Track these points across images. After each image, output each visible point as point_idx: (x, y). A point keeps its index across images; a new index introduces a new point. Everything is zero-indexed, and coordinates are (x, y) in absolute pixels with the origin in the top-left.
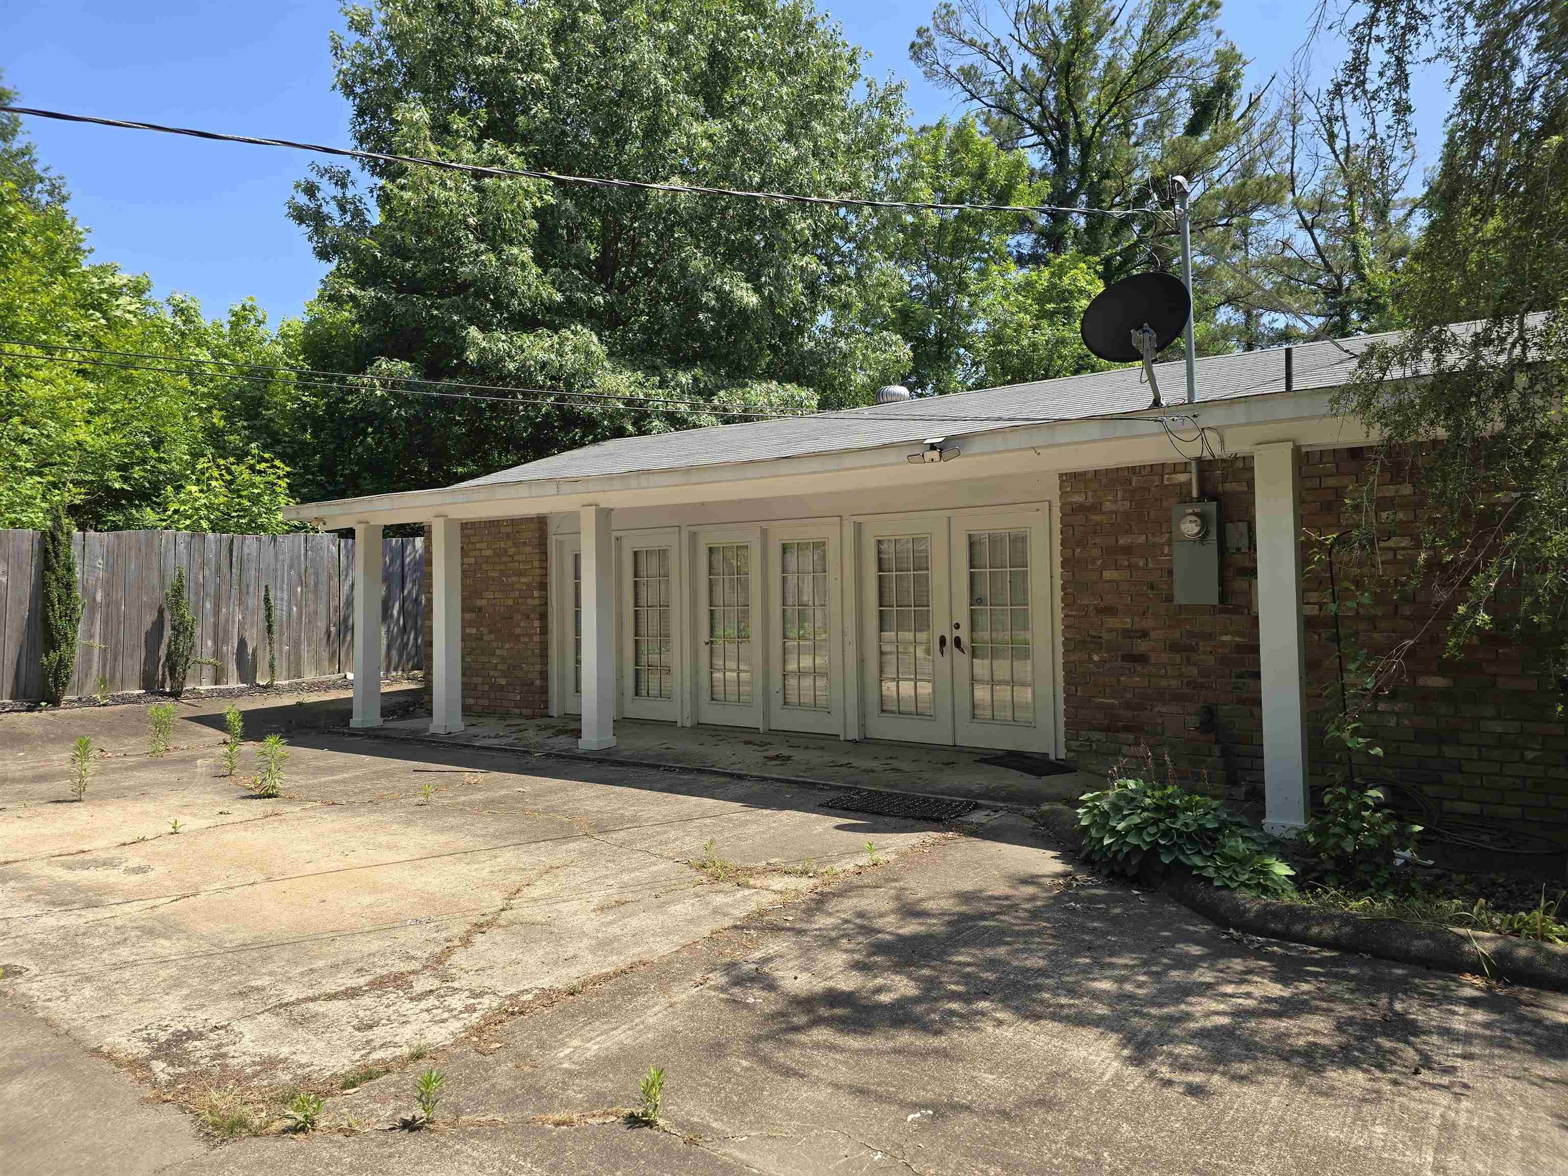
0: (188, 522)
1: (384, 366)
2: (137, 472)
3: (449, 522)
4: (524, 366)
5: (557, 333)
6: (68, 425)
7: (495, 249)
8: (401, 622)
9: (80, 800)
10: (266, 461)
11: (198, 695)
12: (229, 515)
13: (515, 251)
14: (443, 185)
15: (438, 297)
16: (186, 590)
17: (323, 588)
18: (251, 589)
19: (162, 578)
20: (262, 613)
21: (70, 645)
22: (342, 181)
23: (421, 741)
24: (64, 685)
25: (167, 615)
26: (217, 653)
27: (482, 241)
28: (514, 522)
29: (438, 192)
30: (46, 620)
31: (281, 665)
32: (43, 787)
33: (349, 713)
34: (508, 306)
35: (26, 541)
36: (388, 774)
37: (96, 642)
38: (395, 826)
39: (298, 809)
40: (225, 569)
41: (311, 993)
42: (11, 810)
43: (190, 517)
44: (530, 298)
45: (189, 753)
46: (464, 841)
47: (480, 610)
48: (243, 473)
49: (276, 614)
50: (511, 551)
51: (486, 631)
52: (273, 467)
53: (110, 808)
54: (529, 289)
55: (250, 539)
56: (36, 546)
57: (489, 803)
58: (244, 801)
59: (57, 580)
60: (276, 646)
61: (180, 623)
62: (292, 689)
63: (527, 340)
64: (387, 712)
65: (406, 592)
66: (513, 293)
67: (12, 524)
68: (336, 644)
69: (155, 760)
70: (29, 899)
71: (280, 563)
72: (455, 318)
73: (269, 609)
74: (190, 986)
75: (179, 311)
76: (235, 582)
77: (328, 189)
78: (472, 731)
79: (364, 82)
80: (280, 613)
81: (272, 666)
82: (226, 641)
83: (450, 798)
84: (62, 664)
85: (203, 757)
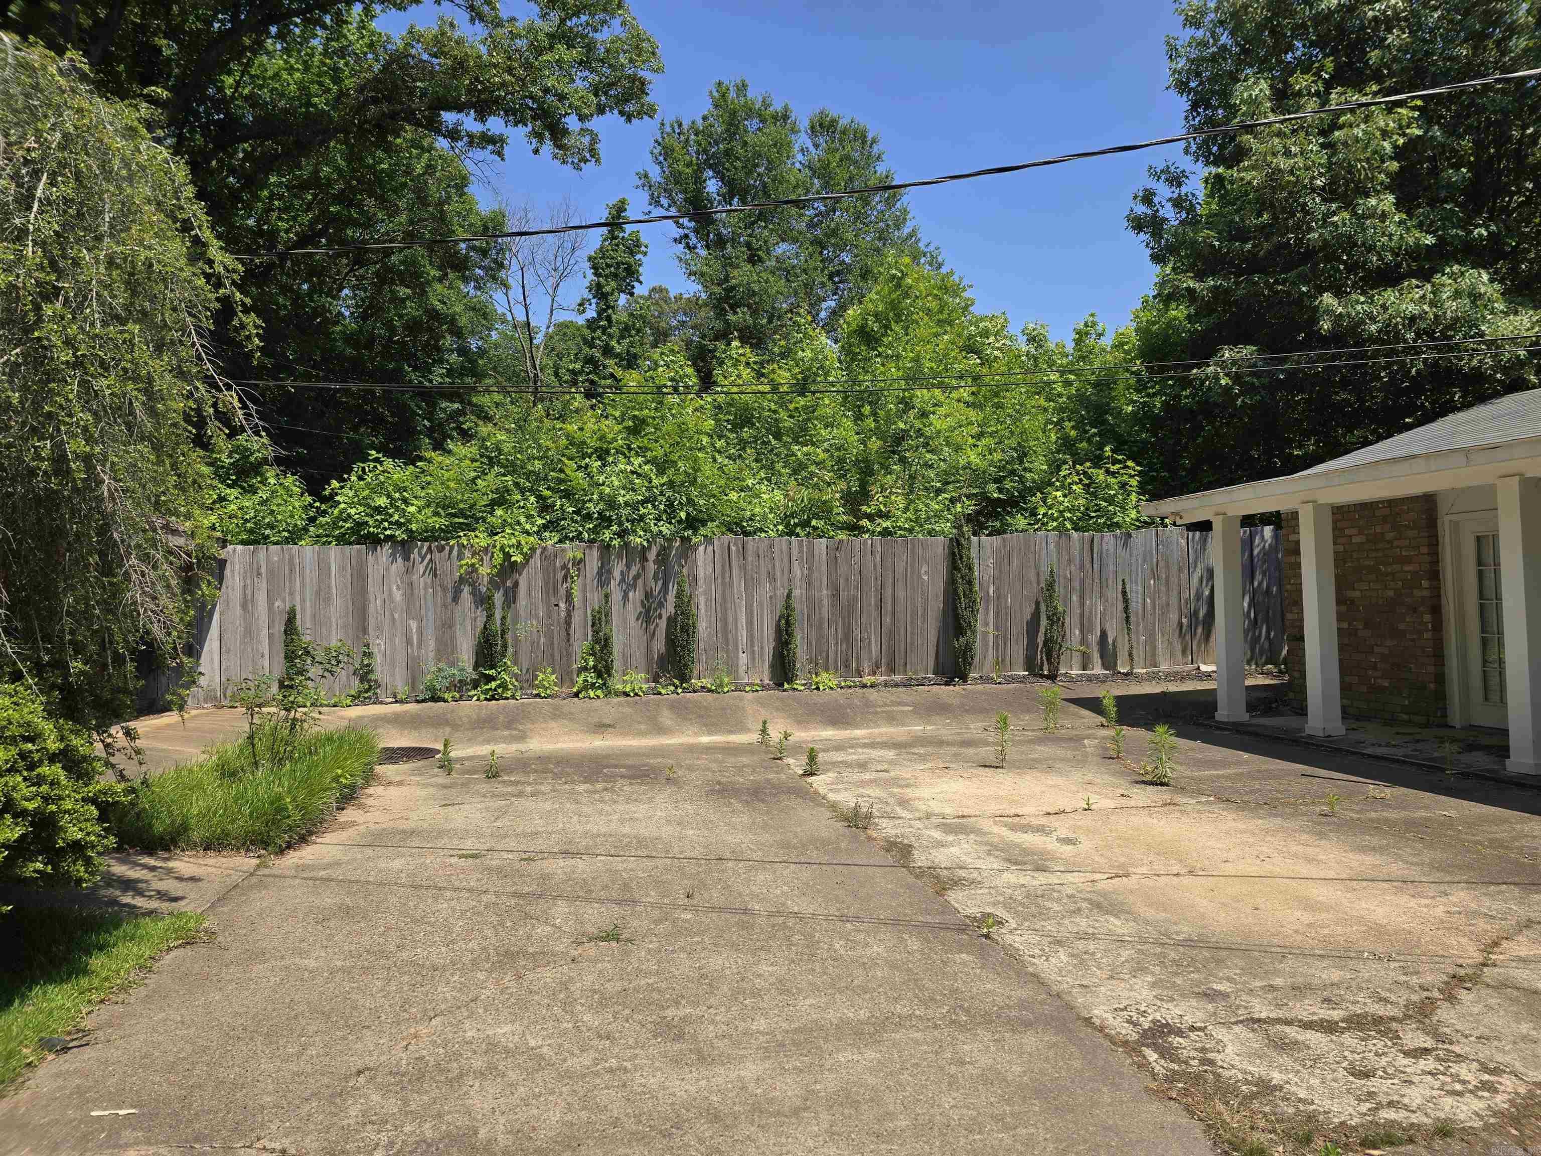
0: (1055, 524)
1: (1227, 355)
2: (1008, 484)
3: (1318, 508)
4: (1388, 325)
5: (1429, 282)
6: (958, 449)
7: (1349, 205)
8: (1252, 615)
9: (1002, 767)
10: (1120, 462)
11: (1071, 679)
12: (1088, 515)
13: (1373, 202)
14: (1287, 153)
15: (1281, 273)
16: (1057, 584)
17: (1174, 580)
18: (1110, 582)
19: (1038, 575)
20: (1121, 606)
21: (973, 632)
22: (1176, 180)
23: (1296, 742)
24: (970, 665)
25: (1043, 608)
26: (1083, 641)
27: (1331, 201)
28: (1391, 503)
29: (1283, 163)
30: (955, 609)
31: (1139, 654)
32: (971, 751)
33: (1214, 706)
34: (1365, 263)
35: (939, 546)
36: (1270, 775)
37: (991, 629)
38: (1305, 837)
39: (1193, 801)
40: (1088, 565)
41: (1280, 1014)
42: (953, 769)
43: (1056, 520)
44: (1392, 250)
45: (1075, 732)
46: (1396, 869)
47: (1352, 601)
48: (1100, 475)
49: (1133, 605)
50: (1390, 536)
51: (1360, 626)
52: (1126, 467)
53: (1028, 777)
54: (1391, 239)
55: (1108, 535)
56: (947, 551)
57: (1410, 825)
58: (1137, 786)
59: (962, 577)
60: (1133, 636)
61: (1054, 614)
62: (1154, 677)
63: (1390, 295)
64: (1251, 707)
65: (1256, 584)
66: (1371, 249)
67: (929, 533)
68: (1188, 637)
69: (1048, 737)
70: (989, 853)
71: (1134, 558)
72: (1304, 289)
73: (1126, 601)
74: (1152, 973)
75: (1032, 339)
76: (1096, 576)
77: (1164, 192)
78: (1354, 736)
79: (1198, 75)
80: (1136, 605)
81: (1130, 655)
82: (1091, 631)
83: (1358, 812)
84: (968, 648)
85: (1088, 737)
